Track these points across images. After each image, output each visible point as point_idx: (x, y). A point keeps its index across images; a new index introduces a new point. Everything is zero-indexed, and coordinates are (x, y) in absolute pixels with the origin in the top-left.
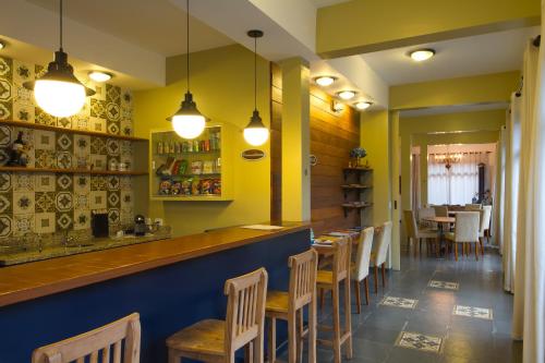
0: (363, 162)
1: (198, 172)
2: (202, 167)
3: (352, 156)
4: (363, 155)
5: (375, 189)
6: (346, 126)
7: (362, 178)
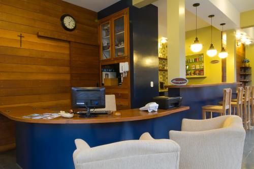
0: (247, 64)
1: (194, 68)
2: (195, 67)
3: (243, 62)
4: (248, 62)
5: (252, 75)
6: (241, 51)
7: (246, 71)
